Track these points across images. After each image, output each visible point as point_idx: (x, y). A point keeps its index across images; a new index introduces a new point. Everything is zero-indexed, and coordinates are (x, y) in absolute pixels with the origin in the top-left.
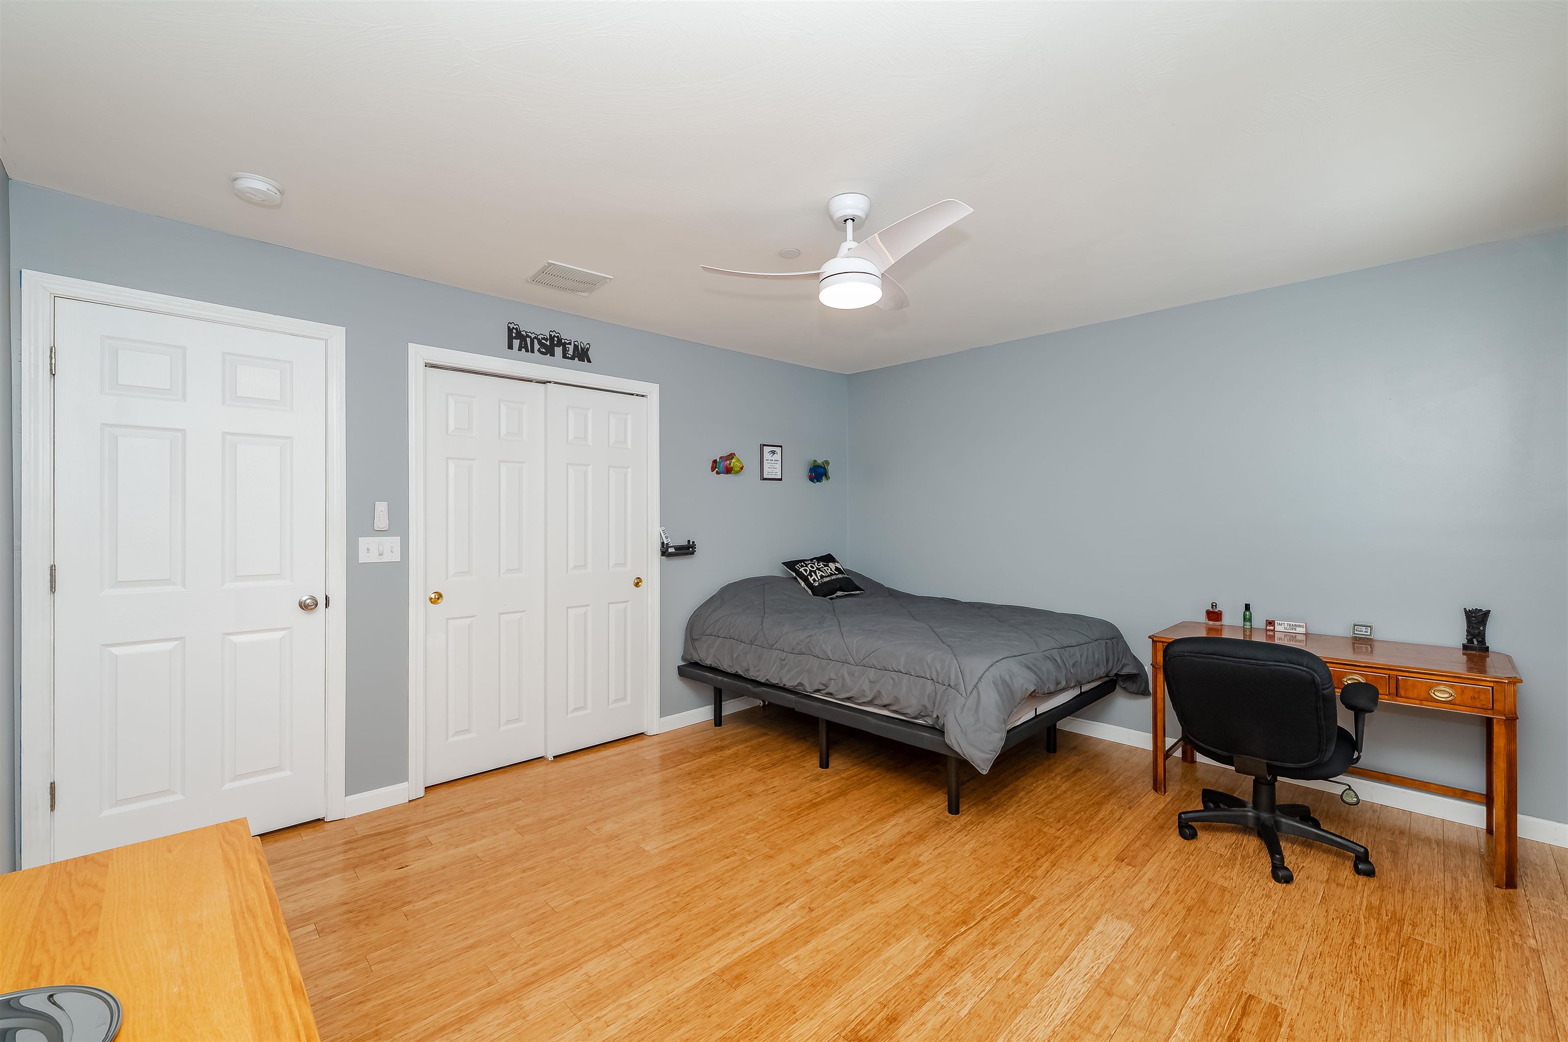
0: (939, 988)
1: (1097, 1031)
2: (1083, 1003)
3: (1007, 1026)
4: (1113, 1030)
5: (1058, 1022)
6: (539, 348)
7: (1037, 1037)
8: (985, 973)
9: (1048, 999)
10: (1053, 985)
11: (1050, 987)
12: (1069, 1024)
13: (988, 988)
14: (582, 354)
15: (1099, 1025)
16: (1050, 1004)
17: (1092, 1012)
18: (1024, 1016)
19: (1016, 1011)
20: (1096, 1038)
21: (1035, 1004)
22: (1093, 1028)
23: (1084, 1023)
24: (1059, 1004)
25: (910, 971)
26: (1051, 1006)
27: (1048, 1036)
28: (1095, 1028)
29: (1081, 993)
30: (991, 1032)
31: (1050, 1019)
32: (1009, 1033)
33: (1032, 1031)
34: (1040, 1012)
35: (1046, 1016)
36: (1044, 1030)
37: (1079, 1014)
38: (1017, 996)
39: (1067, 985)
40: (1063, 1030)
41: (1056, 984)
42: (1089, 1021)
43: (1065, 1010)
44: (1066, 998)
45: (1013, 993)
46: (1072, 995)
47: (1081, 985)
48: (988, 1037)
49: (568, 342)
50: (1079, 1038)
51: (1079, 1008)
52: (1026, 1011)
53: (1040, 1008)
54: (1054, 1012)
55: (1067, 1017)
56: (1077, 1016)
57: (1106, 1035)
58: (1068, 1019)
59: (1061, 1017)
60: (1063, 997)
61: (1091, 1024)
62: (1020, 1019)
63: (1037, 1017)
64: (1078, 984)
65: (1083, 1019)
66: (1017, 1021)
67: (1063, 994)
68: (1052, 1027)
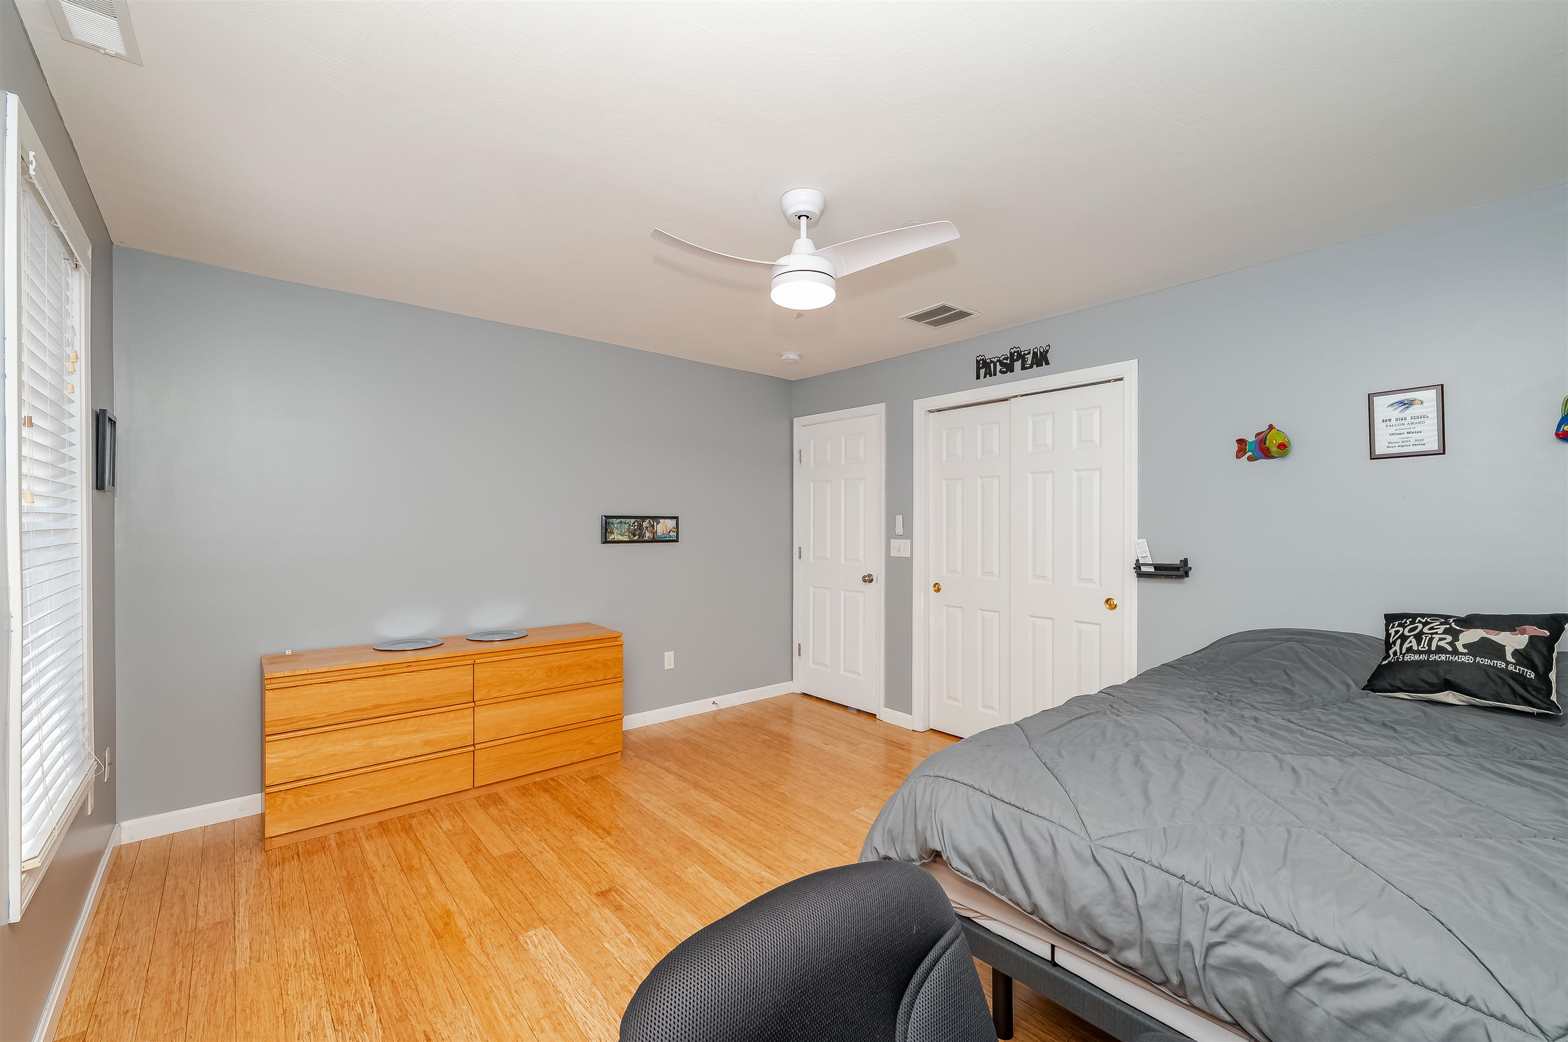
0: (638, 937)
1: (543, 1022)
2: (576, 1025)
3: (581, 965)
4: (537, 1034)
5: (567, 999)
6: (1001, 369)
7: (560, 979)
8: (643, 969)
9: (593, 1001)
10: (608, 1012)
11: (607, 1009)
12: (561, 1006)
13: (625, 966)
14: (1041, 359)
15: (548, 1027)
16: (587, 1001)
17: (564, 1028)
18: (584, 979)
19: (592, 976)
20: (537, 1018)
21: (593, 991)
22: (548, 1021)
23: (556, 1017)
24: (584, 1007)
25: (663, 925)
26: (586, 1001)
27: (557, 987)
28: (546, 1022)
29: (588, 1030)
30: (580, 954)
31: (572, 995)
32: (574, 964)
33: (568, 979)
34: (583, 991)
35: (577, 993)
36: (564, 986)
37: (566, 1017)
38: (608, 982)
39: (603, 1024)
40: (558, 998)
41: (608, 1015)
42: (557, 1022)
43: (576, 1009)
44: (588, 1016)
45: (611, 980)
46: (590, 1022)
47: (597, 1034)
48: (577, 952)
49: (1027, 352)
50: (544, 1006)
51: (572, 1020)
52: (589, 982)
53: (588, 993)
54: (578, 1000)
55: (568, 1007)
56: (565, 1015)
57: (536, 1027)
58: (566, 1007)
59: (571, 1004)
60: (590, 1014)
61: (552, 1021)
62: (583, 975)
63: (579, 987)
64: (601, 1034)
65: (560, 1018)
66: (582, 972)
67: (594, 1016)
68: (564, 992)
